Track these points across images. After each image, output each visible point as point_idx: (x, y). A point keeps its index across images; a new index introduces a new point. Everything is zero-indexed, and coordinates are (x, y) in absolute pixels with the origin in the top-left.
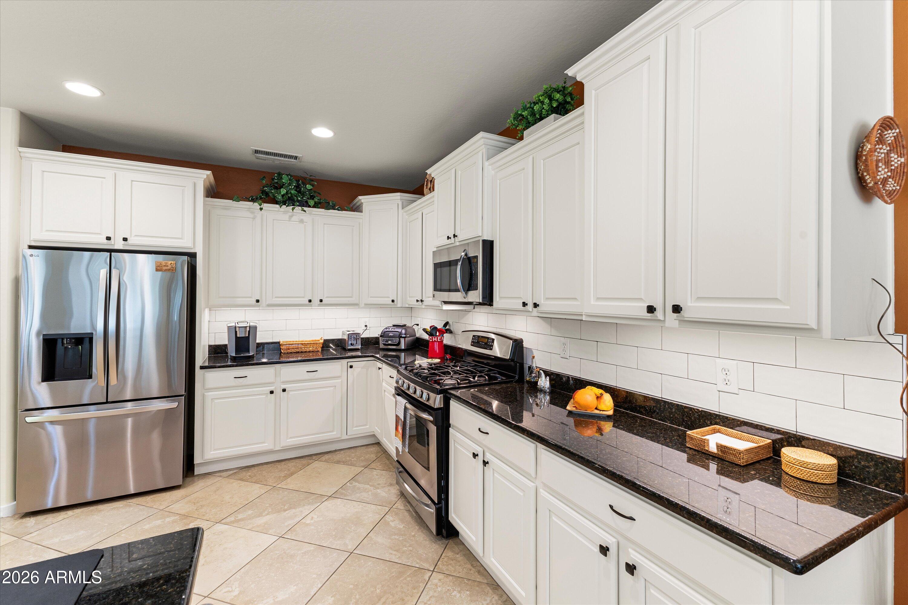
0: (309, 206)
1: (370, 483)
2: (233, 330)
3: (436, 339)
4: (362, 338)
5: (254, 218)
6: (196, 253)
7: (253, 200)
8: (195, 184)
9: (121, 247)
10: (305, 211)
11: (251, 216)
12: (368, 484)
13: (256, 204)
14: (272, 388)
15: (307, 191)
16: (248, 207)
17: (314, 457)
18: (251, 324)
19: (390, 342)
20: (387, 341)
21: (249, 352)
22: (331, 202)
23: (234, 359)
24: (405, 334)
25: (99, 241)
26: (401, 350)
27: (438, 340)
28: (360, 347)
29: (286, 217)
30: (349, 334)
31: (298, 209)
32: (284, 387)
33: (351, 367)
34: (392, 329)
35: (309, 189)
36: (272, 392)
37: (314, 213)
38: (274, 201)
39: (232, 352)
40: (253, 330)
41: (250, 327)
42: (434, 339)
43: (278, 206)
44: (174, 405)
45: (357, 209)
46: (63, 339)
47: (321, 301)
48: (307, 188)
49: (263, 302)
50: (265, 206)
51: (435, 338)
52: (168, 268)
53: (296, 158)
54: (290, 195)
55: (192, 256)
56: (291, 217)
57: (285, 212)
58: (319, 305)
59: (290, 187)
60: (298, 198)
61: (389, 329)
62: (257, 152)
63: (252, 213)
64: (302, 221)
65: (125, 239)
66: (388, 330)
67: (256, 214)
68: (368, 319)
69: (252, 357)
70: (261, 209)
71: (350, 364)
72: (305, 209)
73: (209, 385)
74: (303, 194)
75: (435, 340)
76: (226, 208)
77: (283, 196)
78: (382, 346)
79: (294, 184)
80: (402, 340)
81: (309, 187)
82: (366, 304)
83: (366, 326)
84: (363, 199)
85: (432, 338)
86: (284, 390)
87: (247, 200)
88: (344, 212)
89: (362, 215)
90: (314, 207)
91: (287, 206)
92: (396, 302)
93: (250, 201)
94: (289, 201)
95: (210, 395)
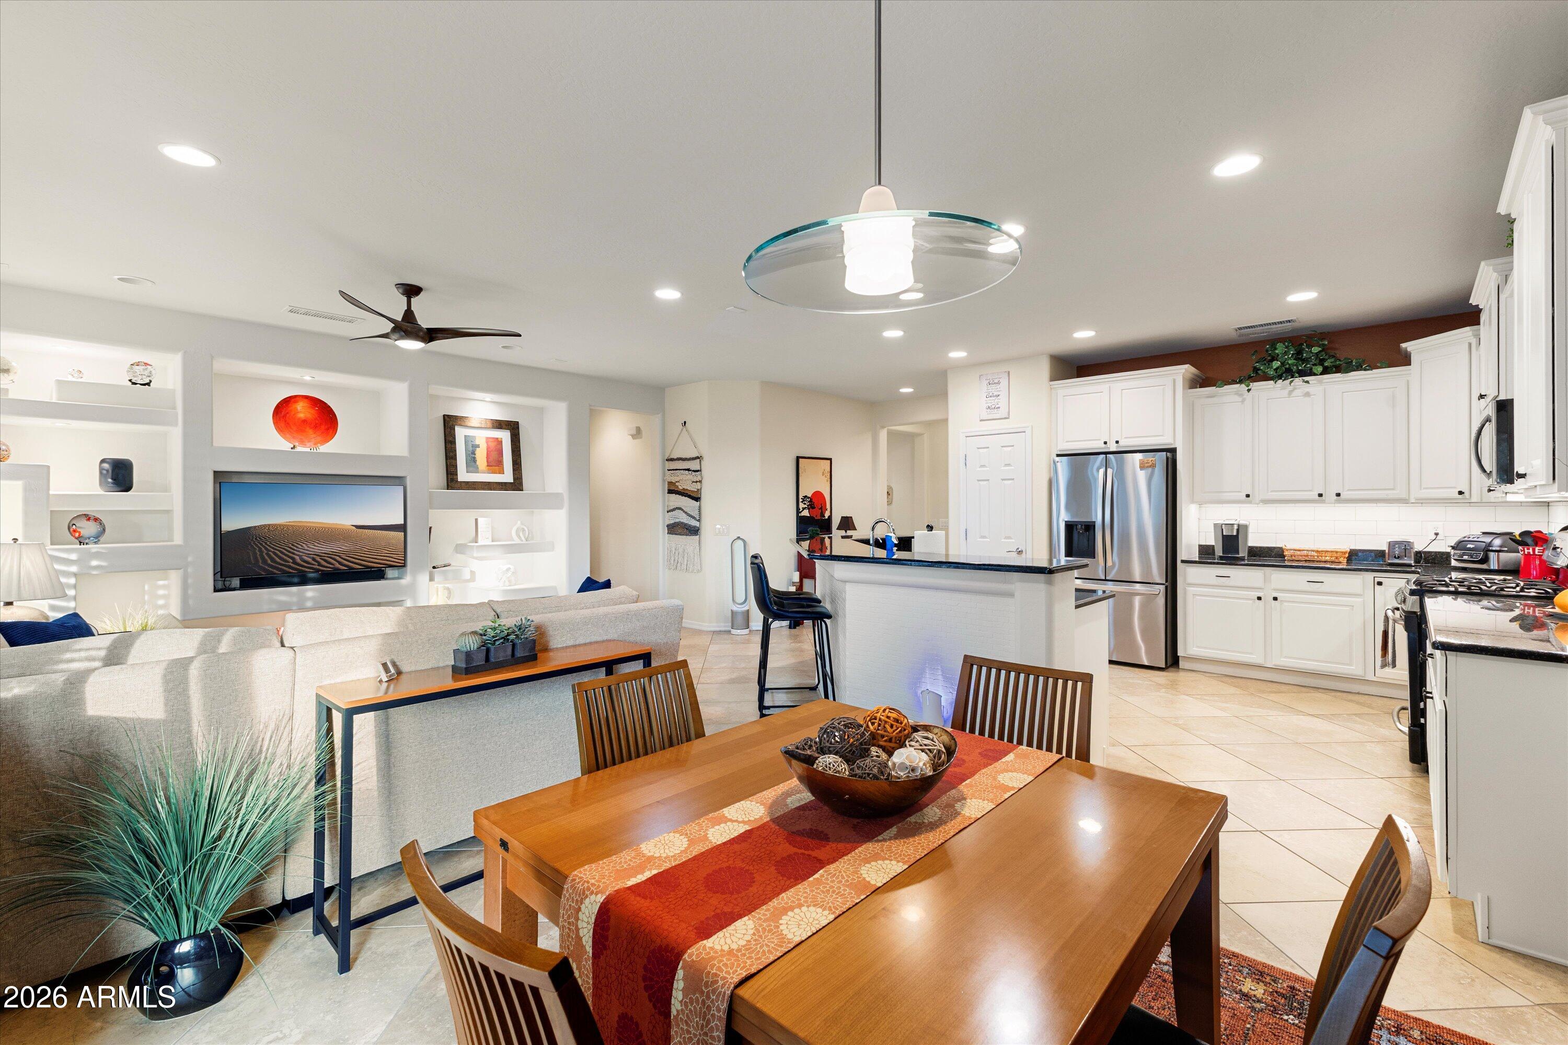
0: (1315, 374)
2: (1218, 527)
3: (1531, 551)
5: (1243, 401)
6: (1176, 448)
7: (1241, 382)
8: (1174, 380)
9: (1114, 449)
10: (1307, 382)
11: (1240, 399)
13: (1243, 385)
14: (1260, 595)
15: (1313, 356)
16: (1235, 390)
17: (1320, 690)
18: (1242, 522)
19: (1465, 557)
20: (1462, 556)
21: (1238, 553)
22: (1354, 361)
23: (1221, 558)
24: (1501, 546)
25: (1100, 446)
27: (1536, 553)
28: (1410, 561)
29: (1286, 392)
30: (1391, 542)
31: (1298, 381)
32: (1275, 595)
33: (1380, 584)
34: (1475, 538)
35: (1316, 352)
36: (1259, 598)
37: (1323, 381)
38: (1266, 378)
39: (1219, 552)
40: (1242, 529)
41: (1239, 525)
43: (1271, 382)
44: (1154, 592)
45: (1405, 360)
46: (1077, 525)
47: (1338, 495)
48: (1313, 352)
49: (1256, 496)
50: (1255, 386)
52: (1150, 464)
53: (1290, 321)
54: (1287, 366)
55: (1173, 451)
56: (1291, 392)
57: (1283, 388)
58: (1336, 501)
59: (1286, 357)
60: (1298, 368)
61: (1471, 538)
62: (1240, 329)
63: (1241, 395)
64: (1307, 394)
65: (1117, 442)
66: (1467, 539)
67: (1245, 396)
68: (1438, 521)
69: (1242, 559)
70: (1249, 390)
71: (1377, 580)
72: (1306, 378)
73: (1190, 579)
74: (1306, 361)
76: (1210, 396)
77: (1276, 370)
78: (1454, 564)
79: (1292, 352)
80: (1492, 555)
81: (1315, 350)
82: (1418, 499)
83: (1436, 534)
84: (1408, 346)
86: (1275, 599)
87: (1234, 382)
88: (1374, 371)
89: (1410, 370)
90: (1322, 374)
91: (1284, 380)
92: (1467, 494)
93: (1237, 383)
94: (1286, 373)
95: (1191, 590)
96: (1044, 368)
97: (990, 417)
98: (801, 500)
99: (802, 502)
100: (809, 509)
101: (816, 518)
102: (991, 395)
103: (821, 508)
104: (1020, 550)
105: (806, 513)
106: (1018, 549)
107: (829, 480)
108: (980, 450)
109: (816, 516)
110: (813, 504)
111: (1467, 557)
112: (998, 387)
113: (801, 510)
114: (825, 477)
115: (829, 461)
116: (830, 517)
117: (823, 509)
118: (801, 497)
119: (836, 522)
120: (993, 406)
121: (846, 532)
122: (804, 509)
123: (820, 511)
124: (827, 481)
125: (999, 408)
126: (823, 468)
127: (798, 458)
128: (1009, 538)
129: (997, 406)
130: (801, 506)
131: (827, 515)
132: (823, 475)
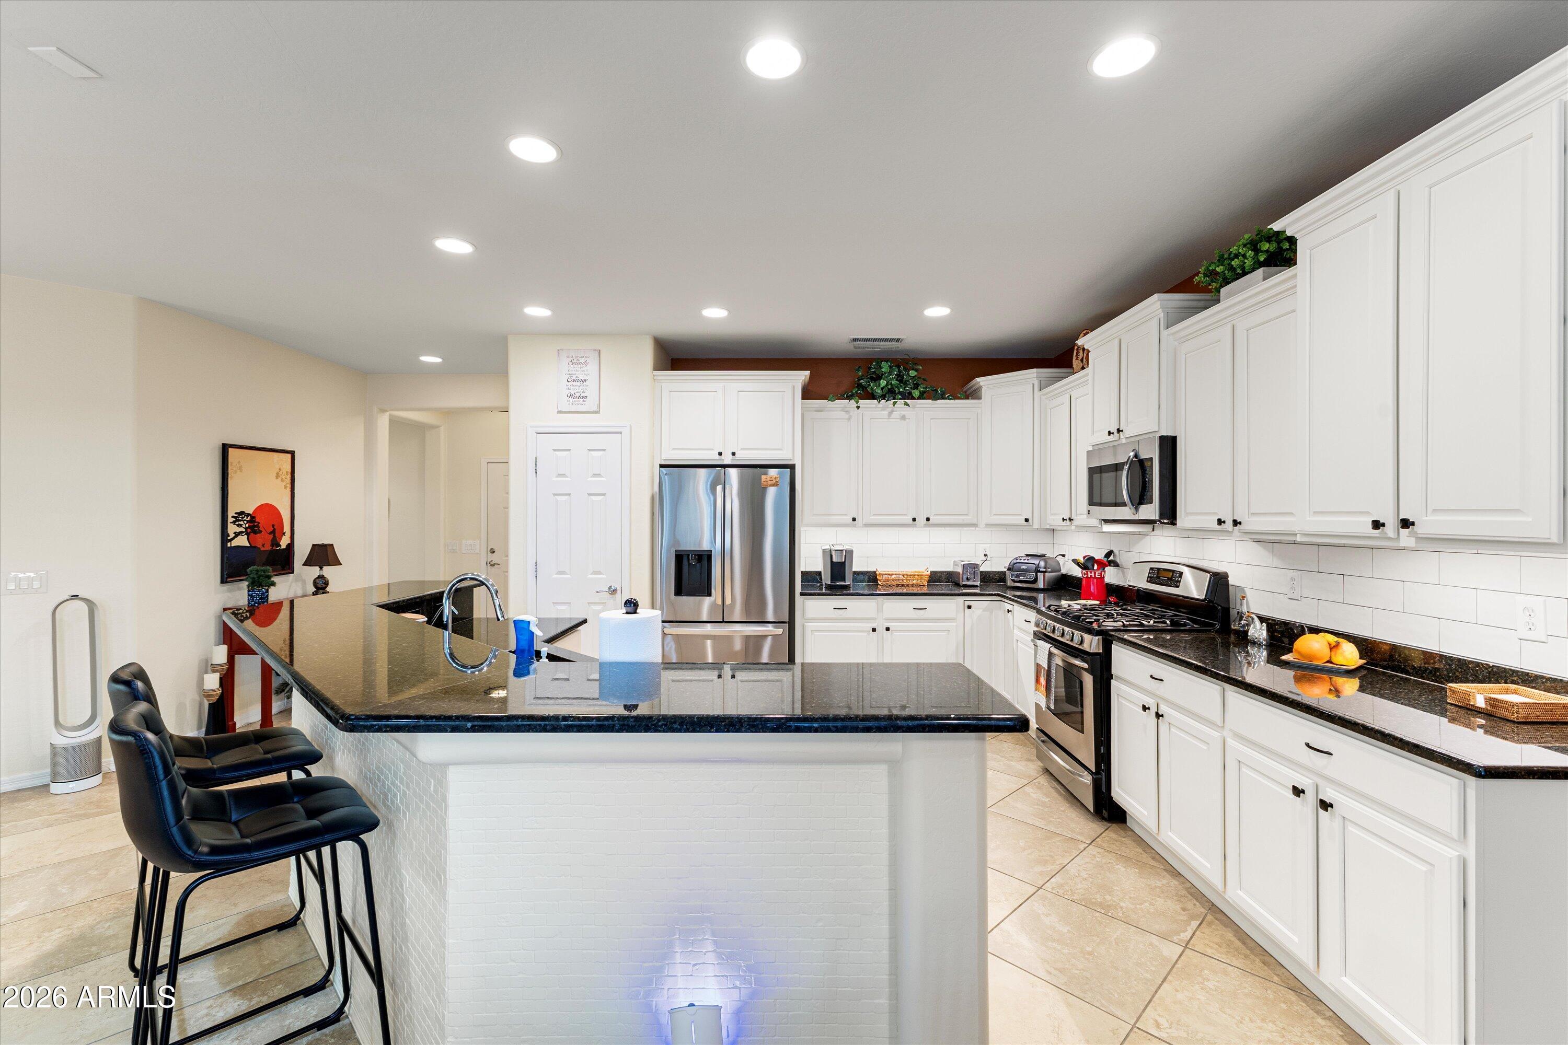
0: (913, 398)
1: (1000, 754)
2: (828, 554)
3: (1093, 574)
4: (981, 572)
5: (849, 419)
6: (795, 465)
7: (849, 398)
8: (794, 387)
9: (730, 463)
10: (908, 405)
11: (847, 416)
12: (998, 755)
13: (852, 402)
14: (874, 626)
15: (911, 379)
16: (842, 406)
18: (849, 548)
19: (1022, 578)
20: (1018, 576)
21: (844, 581)
22: (939, 389)
23: (829, 587)
24: (1045, 568)
25: (713, 458)
26: (1038, 590)
27: (1097, 576)
28: (978, 583)
29: (886, 413)
30: (964, 564)
31: (900, 403)
32: (887, 625)
33: (969, 607)
34: (1024, 560)
35: (913, 375)
36: (874, 630)
37: (918, 406)
38: (872, 396)
39: (827, 579)
40: (849, 555)
41: (846, 551)
42: (1089, 574)
43: (875, 401)
44: (780, 631)
45: (974, 394)
46: (688, 555)
47: (928, 519)
48: (910, 375)
49: (860, 521)
50: (863, 403)
51: (1091, 573)
52: (773, 482)
53: (898, 340)
54: (889, 387)
55: (792, 467)
56: (891, 413)
57: (883, 409)
58: (925, 526)
59: (891, 377)
60: (899, 390)
61: (1020, 560)
62: (855, 340)
63: (847, 412)
64: (903, 418)
65: (734, 454)
66: (1018, 561)
67: (851, 414)
68: (989, 545)
69: (847, 587)
70: (858, 407)
71: (967, 603)
72: (909, 401)
73: (810, 614)
74: (906, 384)
75: (1091, 576)
76: (820, 410)
77: (882, 389)
78: (1009, 583)
79: (895, 373)
80: (1040, 575)
81: (913, 373)
82: (987, 525)
83: (986, 555)
84: (981, 381)
85: (1087, 572)
86: (888, 629)
87: (843, 397)
88: (957, 401)
89: (981, 403)
90: (919, 398)
91: (887, 401)
92: (1030, 521)
93: (845, 399)
94: (890, 394)
95: (810, 626)
96: (648, 354)
97: (573, 408)
98: (230, 520)
99: (234, 522)
100: (248, 534)
101: (262, 549)
102: (574, 378)
103: (273, 532)
104: (613, 588)
105: (242, 541)
106: (610, 587)
107: (289, 486)
108: (557, 453)
109: (263, 545)
110: (258, 526)
111: (1023, 578)
112: (585, 369)
113: (232, 535)
114: (282, 480)
115: (289, 456)
116: (291, 546)
117: (276, 533)
118: (231, 513)
119: (301, 552)
120: (578, 395)
121: (321, 568)
122: (237, 535)
123: (271, 536)
124: (286, 487)
125: (586, 397)
126: (277, 467)
127: (225, 448)
128: (599, 573)
129: (583, 395)
130: (232, 529)
131: (284, 542)
132: (277, 477)
